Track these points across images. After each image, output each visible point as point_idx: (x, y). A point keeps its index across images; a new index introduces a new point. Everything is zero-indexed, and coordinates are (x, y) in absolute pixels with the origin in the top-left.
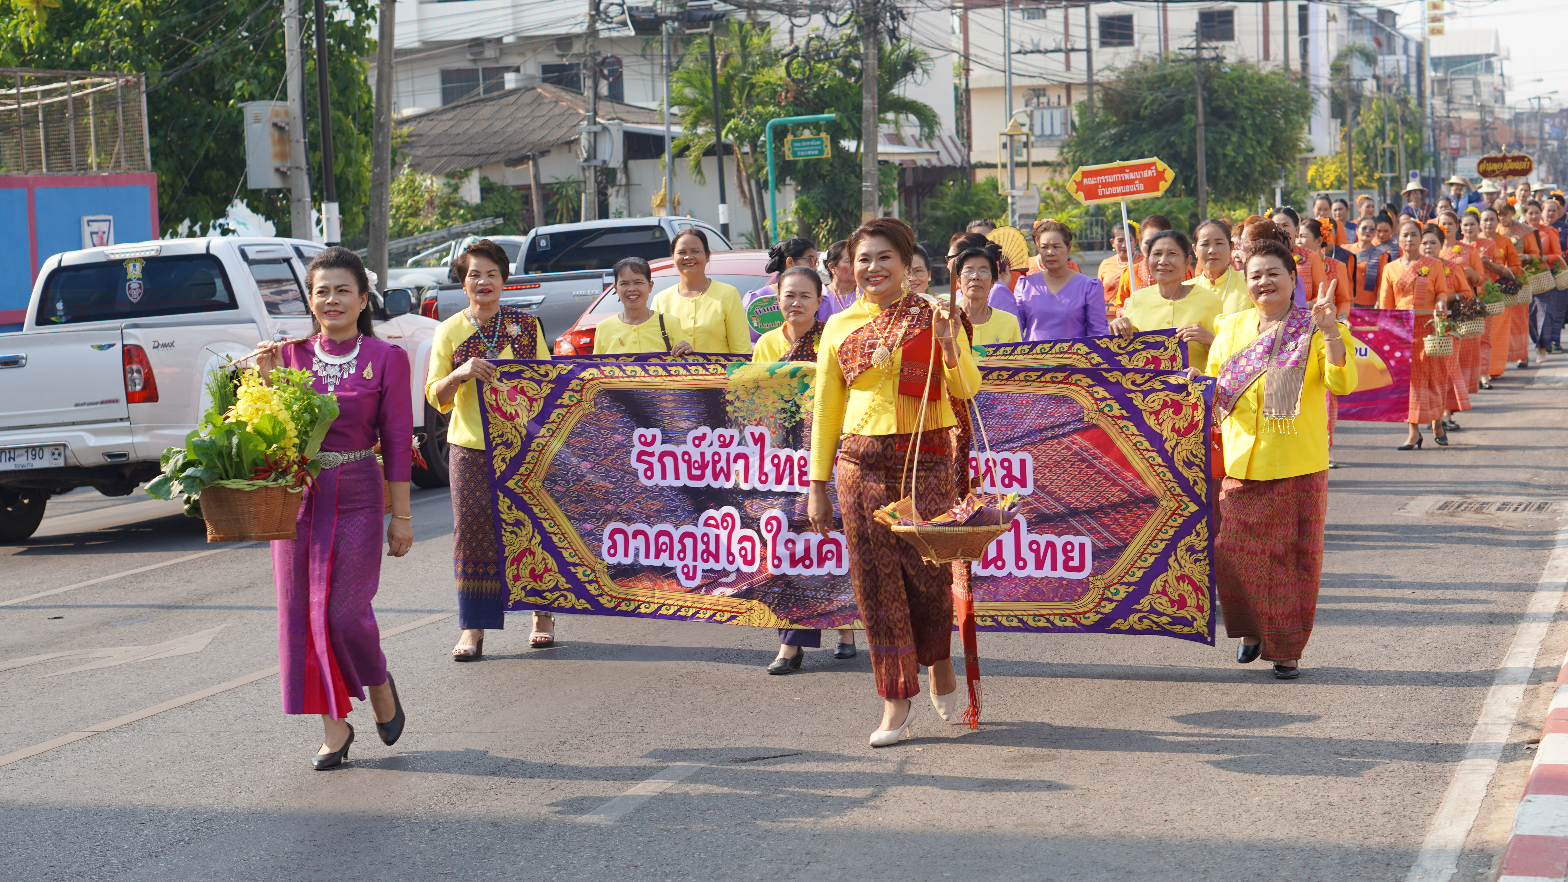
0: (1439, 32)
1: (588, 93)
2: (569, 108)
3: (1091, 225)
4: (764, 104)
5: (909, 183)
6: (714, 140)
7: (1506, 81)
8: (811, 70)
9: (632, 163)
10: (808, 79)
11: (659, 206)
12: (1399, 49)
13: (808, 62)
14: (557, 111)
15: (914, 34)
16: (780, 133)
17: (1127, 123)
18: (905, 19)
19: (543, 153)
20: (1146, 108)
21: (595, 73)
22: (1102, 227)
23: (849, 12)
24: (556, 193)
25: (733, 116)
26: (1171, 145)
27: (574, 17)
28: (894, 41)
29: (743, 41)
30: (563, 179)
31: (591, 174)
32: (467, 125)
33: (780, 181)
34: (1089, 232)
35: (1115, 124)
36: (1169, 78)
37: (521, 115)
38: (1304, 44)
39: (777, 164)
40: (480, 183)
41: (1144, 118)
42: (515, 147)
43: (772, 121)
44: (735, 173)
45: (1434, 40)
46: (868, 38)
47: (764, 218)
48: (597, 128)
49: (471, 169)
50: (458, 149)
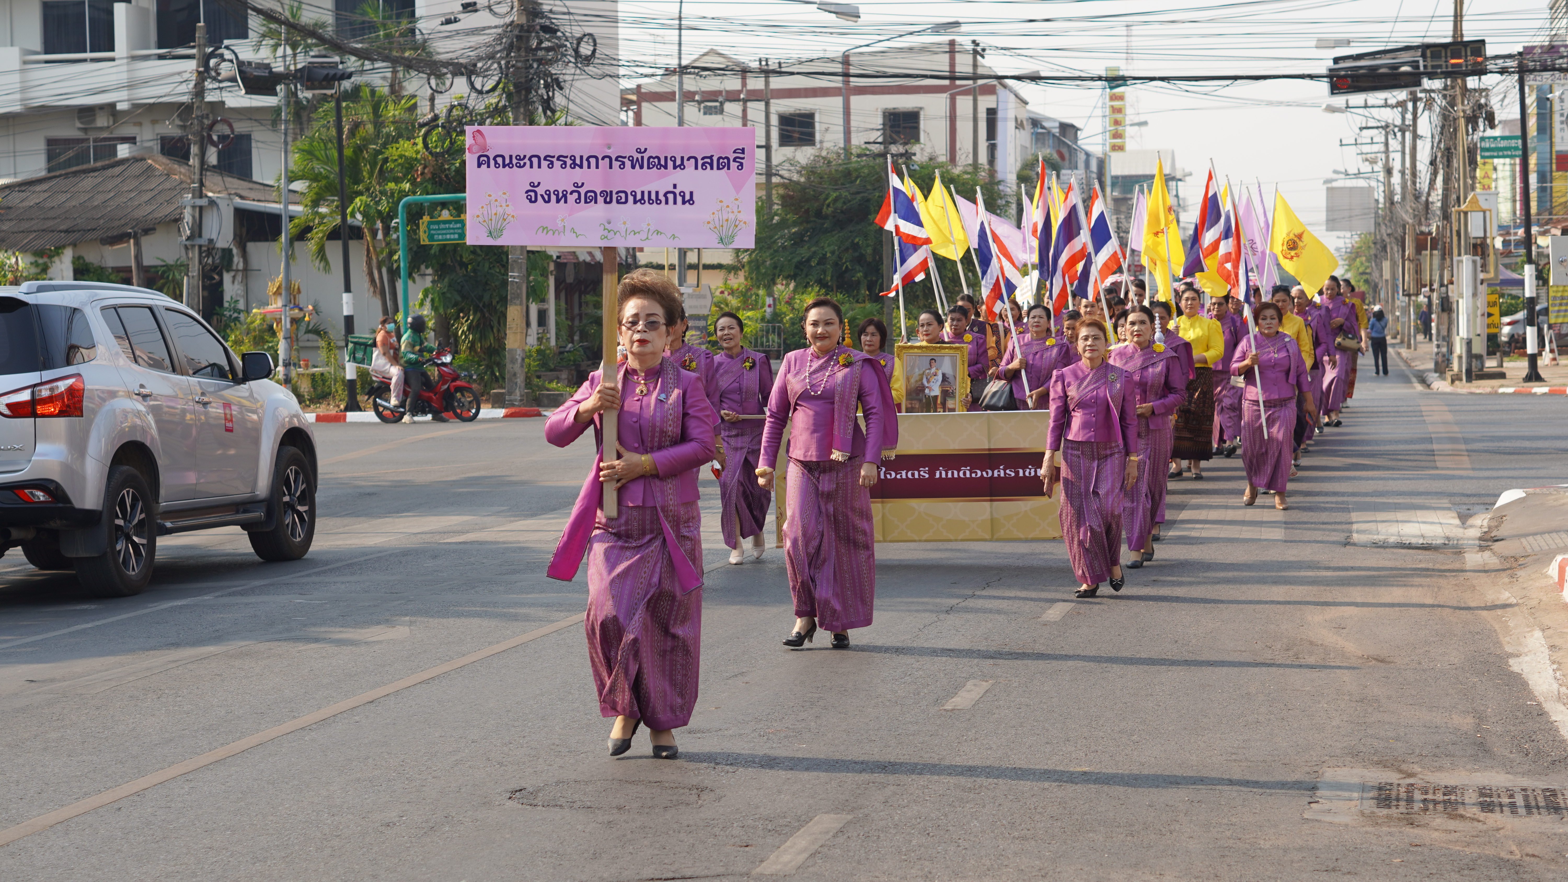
0: (1121, 148)
1: (194, 161)
2: (182, 182)
3: (768, 332)
4: (397, 180)
5: (570, 279)
6: (338, 220)
7: (1181, 202)
8: (452, 143)
9: (251, 246)
10: (448, 151)
11: (274, 294)
12: (1081, 165)
13: (449, 134)
14: (167, 185)
15: (571, 106)
16: (415, 214)
17: (808, 222)
18: (561, 88)
19: (147, 231)
20: (828, 206)
21: (203, 138)
22: (779, 335)
23: (496, 78)
24: (162, 277)
25: (360, 193)
26: (855, 247)
27: (179, 73)
28: (549, 113)
29: (376, 108)
30: (171, 262)
31: (195, 254)
32: (63, 198)
33: (414, 268)
34: (765, 340)
35: (795, 224)
36: (854, 175)
37: (125, 189)
38: (992, 149)
39: (411, 249)
40: (73, 263)
41: (826, 217)
42: (116, 223)
43: (405, 200)
44: (365, 258)
45: (1115, 156)
46: (518, 107)
47: (396, 310)
48: (203, 202)
49: (64, 247)
50: (50, 223)
